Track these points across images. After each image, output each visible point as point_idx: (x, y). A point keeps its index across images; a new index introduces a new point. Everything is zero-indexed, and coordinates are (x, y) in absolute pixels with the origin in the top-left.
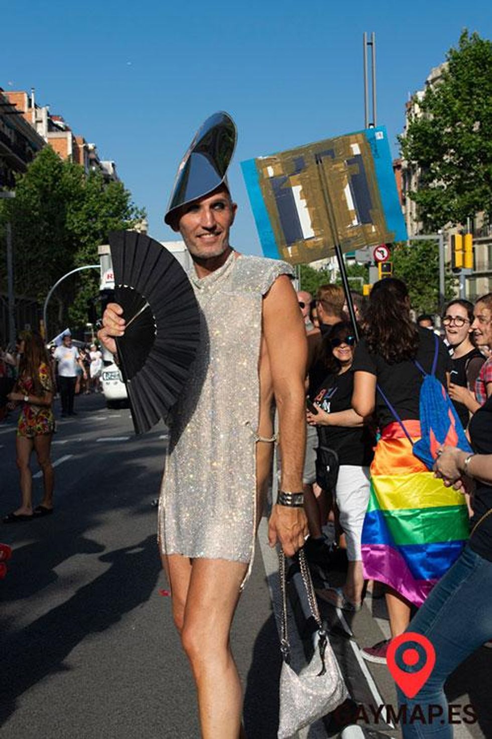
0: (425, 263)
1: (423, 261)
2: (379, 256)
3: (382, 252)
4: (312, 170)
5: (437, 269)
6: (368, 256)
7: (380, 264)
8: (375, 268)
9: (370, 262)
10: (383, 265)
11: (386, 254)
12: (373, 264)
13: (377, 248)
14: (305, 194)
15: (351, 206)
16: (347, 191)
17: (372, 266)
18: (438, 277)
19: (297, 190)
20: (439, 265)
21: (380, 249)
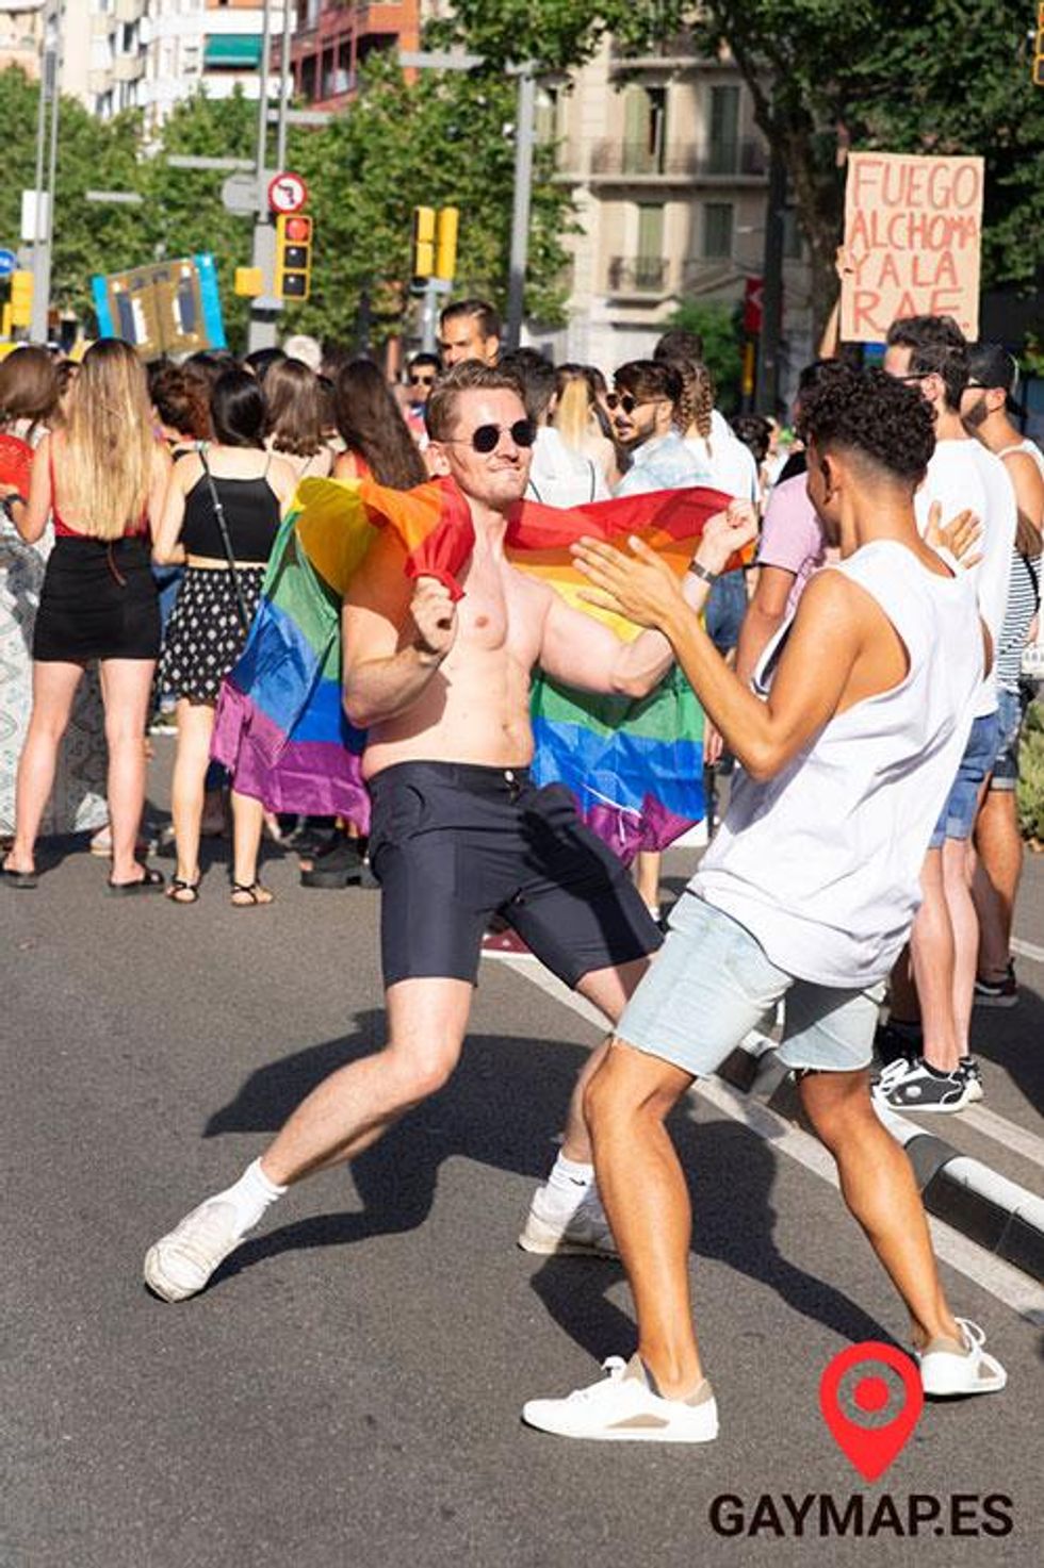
0: (468, 142)
1: (458, 137)
2: (281, 200)
3: (289, 190)
4: (149, 287)
5: (510, 167)
6: (254, 197)
7: (282, 220)
8: (269, 228)
9: (257, 214)
10: (288, 221)
11: (298, 197)
12: (263, 218)
13: (276, 182)
14: (142, 307)
15: (177, 317)
16: (176, 305)
17: (263, 224)
18: (506, 199)
19: (136, 304)
20: (512, 153)
21: (287, 182)
